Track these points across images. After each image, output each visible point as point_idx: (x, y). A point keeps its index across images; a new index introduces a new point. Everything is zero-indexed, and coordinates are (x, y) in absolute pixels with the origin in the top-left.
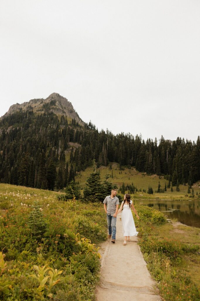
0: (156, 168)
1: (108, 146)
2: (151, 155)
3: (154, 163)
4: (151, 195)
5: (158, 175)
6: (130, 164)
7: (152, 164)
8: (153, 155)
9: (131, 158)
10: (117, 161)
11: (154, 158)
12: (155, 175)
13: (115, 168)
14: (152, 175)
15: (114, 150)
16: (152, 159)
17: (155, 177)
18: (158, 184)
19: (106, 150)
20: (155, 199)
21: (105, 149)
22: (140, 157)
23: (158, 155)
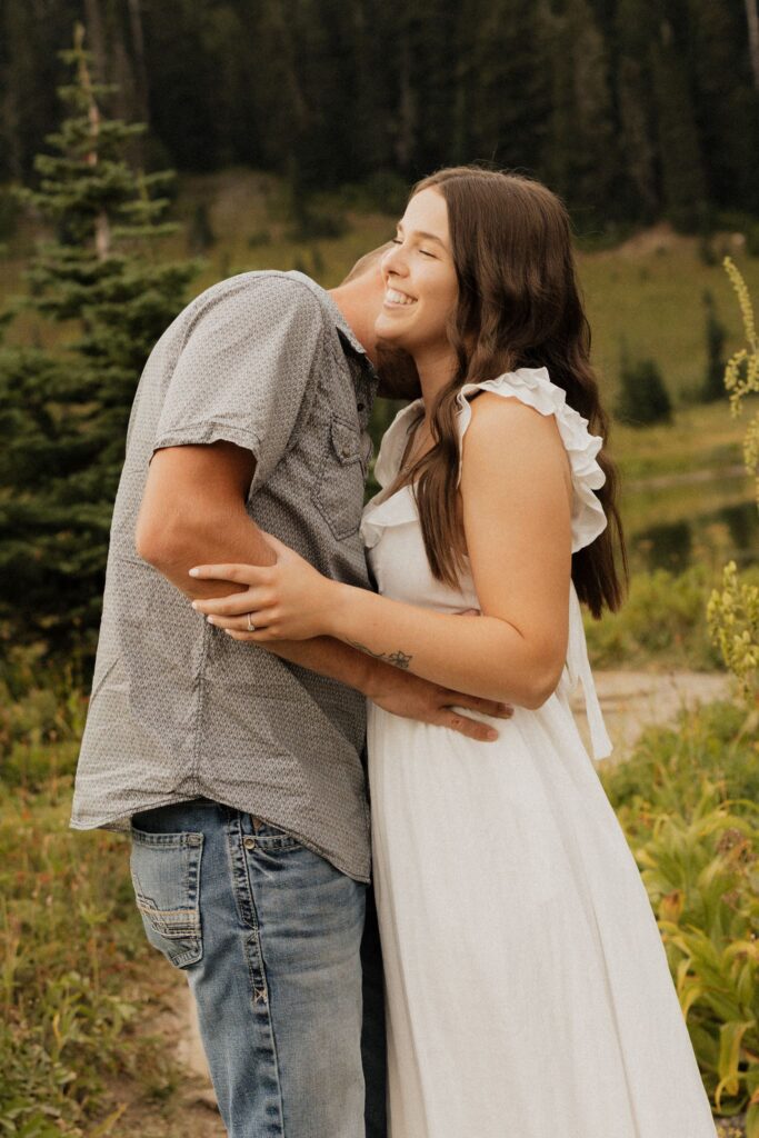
0: (657, 165)
1: (145, 15)
2: (593, 38)
3: (634, 117)
4: (658, 433)
5: (687, 227)
6: (392, 162)
7: (607, 127)
8: (610, 33)
9: (393, 104)
10: (254, 157)
11: (630, 64)
12: (657, 240)
13: (250, 229)
14: (624, 237)
15: (210, 41)
16: (611, 80)
17: (661, 252)
18: (698, 316)
19: (130, 51)
20: (702, 465)
21: (120, 50)
22: (487, 77)
23: (666, 30)
